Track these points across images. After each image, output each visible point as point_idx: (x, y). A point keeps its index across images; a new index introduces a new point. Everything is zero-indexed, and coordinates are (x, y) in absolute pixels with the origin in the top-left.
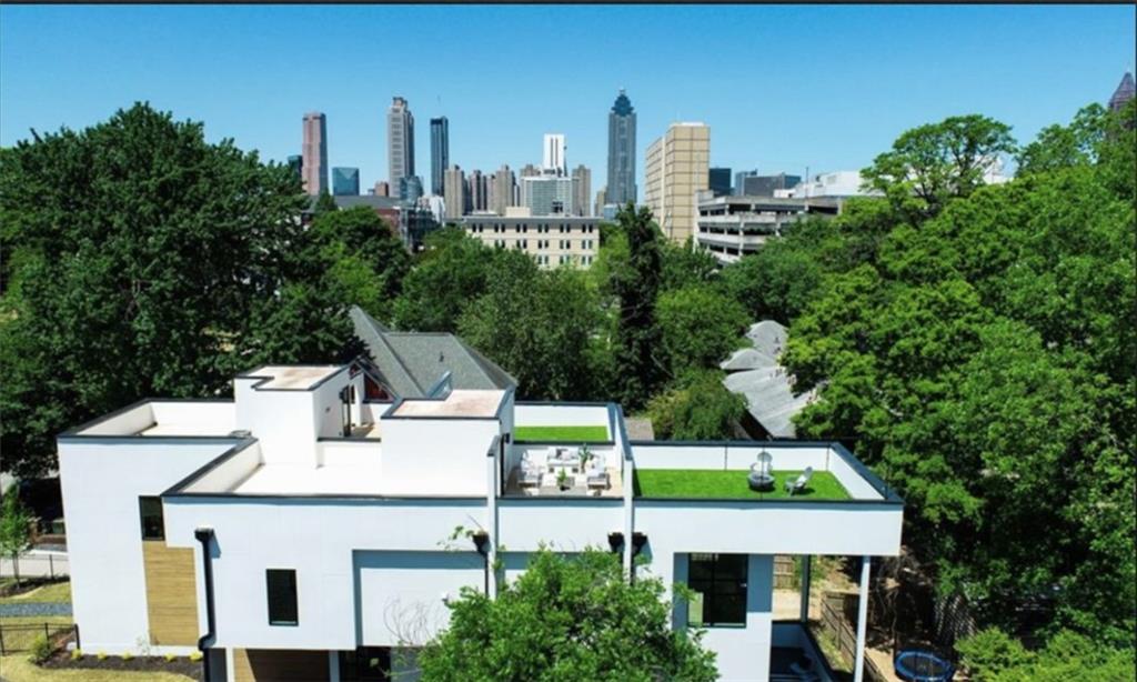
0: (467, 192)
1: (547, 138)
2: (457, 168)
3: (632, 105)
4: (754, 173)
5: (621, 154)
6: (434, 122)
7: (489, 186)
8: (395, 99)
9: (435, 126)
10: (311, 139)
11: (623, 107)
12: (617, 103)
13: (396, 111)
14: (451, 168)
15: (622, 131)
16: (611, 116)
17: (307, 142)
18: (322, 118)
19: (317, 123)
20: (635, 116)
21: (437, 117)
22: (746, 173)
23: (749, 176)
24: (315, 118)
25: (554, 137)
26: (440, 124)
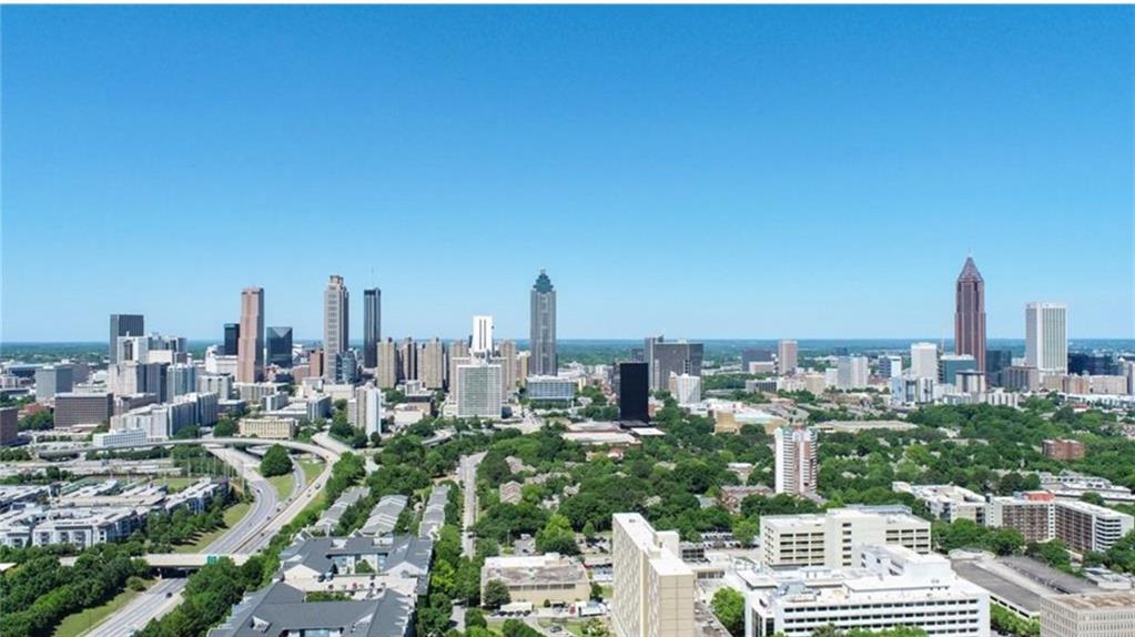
0: (399, 362)
1: (476, 320)
2: (390, 340)
3: (552, 283)
4: (661, 340)
5: (543, 327)
6: (367, 293)
7: (419, 355)
8: (332, 277)
9: (368, 296)
10: (249, 312)
11: (543, 284)
12: (538, 281)
13: (333, 288)
14: (384, 340)
15: (544, 306)
16: (532, 293)
17: (245, 315)
18: (261, 293)
19: (256, 296)
20: (554, 293)
21: (371, 288)
22: (654, 339)
23: (657, 343)
24: (254, 293)
25: (483, 318)
26: (372, 294)
